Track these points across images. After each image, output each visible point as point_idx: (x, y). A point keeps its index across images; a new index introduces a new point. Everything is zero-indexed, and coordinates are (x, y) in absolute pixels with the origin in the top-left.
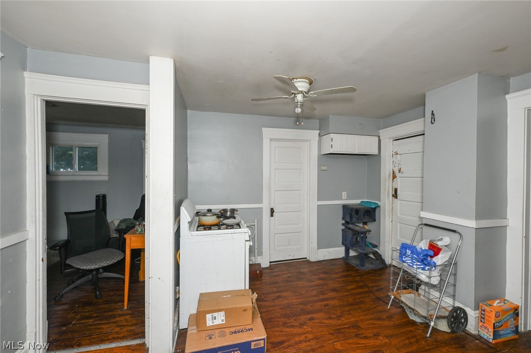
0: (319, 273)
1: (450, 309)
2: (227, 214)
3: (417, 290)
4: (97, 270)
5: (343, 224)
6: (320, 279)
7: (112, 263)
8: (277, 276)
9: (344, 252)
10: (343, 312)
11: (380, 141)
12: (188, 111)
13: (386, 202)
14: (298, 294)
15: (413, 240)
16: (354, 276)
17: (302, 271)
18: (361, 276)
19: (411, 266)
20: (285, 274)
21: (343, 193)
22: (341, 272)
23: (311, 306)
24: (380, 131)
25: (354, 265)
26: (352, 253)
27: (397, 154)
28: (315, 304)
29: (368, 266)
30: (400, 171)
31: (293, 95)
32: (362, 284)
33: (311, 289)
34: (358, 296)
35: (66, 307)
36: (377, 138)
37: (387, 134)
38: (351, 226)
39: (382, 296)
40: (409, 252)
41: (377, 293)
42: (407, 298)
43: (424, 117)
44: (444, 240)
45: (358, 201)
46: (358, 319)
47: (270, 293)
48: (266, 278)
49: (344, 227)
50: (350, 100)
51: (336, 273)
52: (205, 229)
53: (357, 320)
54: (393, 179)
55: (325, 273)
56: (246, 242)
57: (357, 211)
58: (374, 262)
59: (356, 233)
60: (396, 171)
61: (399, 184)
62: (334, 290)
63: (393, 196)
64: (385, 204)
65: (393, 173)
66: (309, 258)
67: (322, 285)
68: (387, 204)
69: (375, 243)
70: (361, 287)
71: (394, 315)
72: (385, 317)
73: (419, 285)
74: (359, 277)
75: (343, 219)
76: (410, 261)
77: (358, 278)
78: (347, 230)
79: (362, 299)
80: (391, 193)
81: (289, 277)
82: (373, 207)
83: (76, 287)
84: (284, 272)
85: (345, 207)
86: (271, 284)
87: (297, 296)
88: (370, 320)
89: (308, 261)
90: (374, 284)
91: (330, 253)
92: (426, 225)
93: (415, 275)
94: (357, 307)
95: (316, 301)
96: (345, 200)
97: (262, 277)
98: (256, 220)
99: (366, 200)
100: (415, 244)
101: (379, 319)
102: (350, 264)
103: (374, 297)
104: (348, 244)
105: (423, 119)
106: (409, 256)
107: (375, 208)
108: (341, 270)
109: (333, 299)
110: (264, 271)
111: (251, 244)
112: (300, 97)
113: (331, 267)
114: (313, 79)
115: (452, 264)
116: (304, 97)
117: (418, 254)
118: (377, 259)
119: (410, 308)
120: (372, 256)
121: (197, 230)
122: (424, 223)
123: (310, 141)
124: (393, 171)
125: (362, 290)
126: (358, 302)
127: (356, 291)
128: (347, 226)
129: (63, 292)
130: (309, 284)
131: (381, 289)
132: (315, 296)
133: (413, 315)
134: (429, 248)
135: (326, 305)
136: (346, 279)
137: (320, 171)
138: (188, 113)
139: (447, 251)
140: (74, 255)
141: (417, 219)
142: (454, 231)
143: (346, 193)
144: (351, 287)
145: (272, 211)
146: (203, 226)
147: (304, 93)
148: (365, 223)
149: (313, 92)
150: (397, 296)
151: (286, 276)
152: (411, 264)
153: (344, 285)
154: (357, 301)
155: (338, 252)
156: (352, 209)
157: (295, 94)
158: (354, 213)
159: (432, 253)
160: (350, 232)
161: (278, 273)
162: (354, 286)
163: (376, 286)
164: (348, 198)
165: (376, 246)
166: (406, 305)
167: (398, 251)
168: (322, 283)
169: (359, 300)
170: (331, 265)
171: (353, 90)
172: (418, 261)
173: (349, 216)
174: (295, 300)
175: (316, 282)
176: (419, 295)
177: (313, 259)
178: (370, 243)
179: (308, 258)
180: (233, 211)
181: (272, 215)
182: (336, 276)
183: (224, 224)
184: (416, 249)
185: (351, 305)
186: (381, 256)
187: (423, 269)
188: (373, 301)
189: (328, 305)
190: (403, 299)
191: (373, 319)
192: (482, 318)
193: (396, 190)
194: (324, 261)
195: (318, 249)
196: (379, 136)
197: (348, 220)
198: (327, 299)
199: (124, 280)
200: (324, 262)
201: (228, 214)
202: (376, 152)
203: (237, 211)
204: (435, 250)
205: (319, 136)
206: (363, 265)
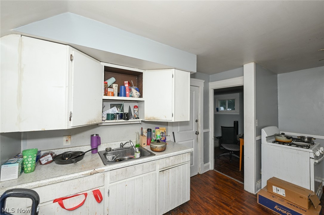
4: (231, 151)
7: (236, 150)
12: (278, 74)
35: (221, 161)
52: (279, 144)
56: (311, 159)
83: (223, 156)
129: (221, 155)
138: (278, 76)
140: (224, 143)
199: (239, 159)
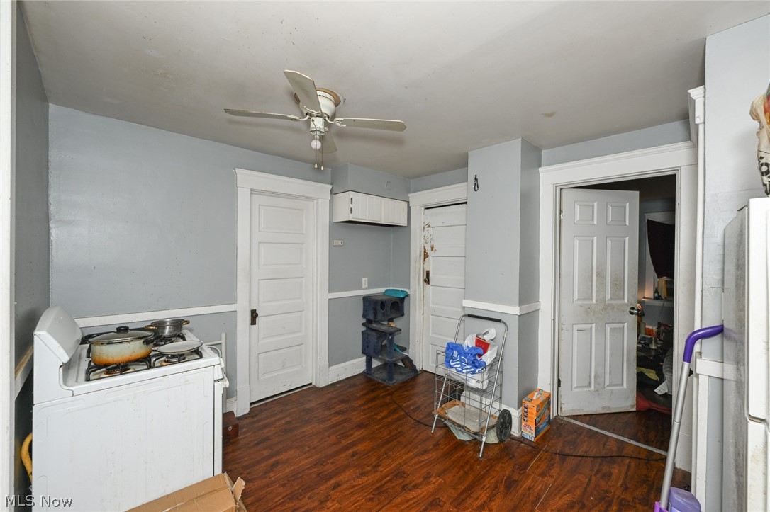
0: (335, 403)
1: (498, 415)
2: (164, 333)
3: (459, 399)
5: (363, 324)
6: (338, 413)
8: (266, 426)
9: (365, 364)
10: (379, 457)
11: (409, 208)
12: (51, 105)
13: (415, 289)
14: (307, 449)
15: (456, 338)
16: (383, 397)
17: (307, 406)
18: (391, 394)
19: (460, 371)
20: (280, 419)
21: (364, 279)
22: (364, 395)
23: (332, 463)
24: (410, 195)
25: (380, 381)
26: (376, 363)
27: (429, 227)
28: (337, 458)
29: (398, 378)
30: (432, 248)
31: (308, 116)
32: (395, 406)
33: (327, 434)
34: (394, 426)
36: (406, 204)
37: (419, 199)
38: (374, 326)
39: (421, 416)
40: (456, 353)
41: (415, 414)
42: (453, 413)
43: (467, 181)
44: (491, 332)
45: (382, 290)
46: (401, 461)
47: (258, 462)
48: (245, 437)
49: (364, 329)
50: (399, 142)
51: (359, 398)
52: (110, 374)
53: (399, 464)
54: (425, 259)
55: (342, 401)
56: (217, 384)
57: (383, 304)
58: (403, 372)
59: (382, 335)
60: (428, 248)
61: (431, 265)
62: (361, 426)
63: (425, 280)
64: (415, 291)
65: (425, 251)
66: (316, 383)
67: (343, 421)
68: (417, 292)
69: (402, 345)
70: (395, 411)
71: (439, 440)
72: (431, 447)
73: (461, 391)
74: (388, 397)
75: (364, 316)
76: (459, 366)
77: (388, 399)
78: (369, 332)
79: (399, 430)
80: (423, 276)
81: (289, 423)
82: (402, 296)
84: (278, 417)
85: (366, 299)
86: (257, 444)
87: (306, 453)
88: (414, 458)
89: (315, 387)
90: (409, 403)
91: (346, 369)
92: (470, 316)
93: (463, 381)
94: (394, 443)
95: (338, 453)
96: (366, 288)
97: (237, 435)
98: (223, 336)
99: (391, 288)
100: (459, 342)
101: (426, 452)
102: (374, 380)
103: (413, 422)
104: (369, 351)
105: (465, 184)
106: (456, 358)
107: (404, 298)
108: (365, 392)
109: (362, 440)
110: (241, 423)
111: (227, 384)
112: (318, 123)
113: (349, 390)
114: (341, 99)
115: (499, 360)
116: (326, 124)
117: (466, 354)
118: (406, 366)
119: (459, 426)
120: (401, 364)
121: (88, 379)
122: (467, 313)
123: (317, 199)
124: (425, 249)
125: (397, 415)
126: (395, 435)
127: (389, 419)
128: (370, 326)
130: (323, 426)
131: (419, 407)
132: (335, 444)
133: (460, 433)
134: (476, 345)
135: (353, 455)
136: (374, 403)
137: (332, 247)
138: (50, 111)
139: (494, 346)
141: (460, 310)
142: (499, 321)
143: (366, 279)
144: (382, 415)
145: (254, 315)
146: (105, 366)
147: (327, 118)
148: (391, 320)
149: (342, 119)
150: (442, 413)
151: (283, 422)
152: (460, 369)
153: (373, 413)
154: (393, 433)
155: (357, 365)
156: (376, 302)
157: (311, 115)
158: (379, 307)
159: (481, 351)
160: (374, 333)
161: (267, 421)
162: (385, 413)
163: (412, 405)
164: (370, 286)
165: (404, 349)
166: (454, 423)
167: (444, 354)
168: (342, 418)
169: (396, 432)
170: (350, 387)
171: (401, 127)
172: (468, 364)
173: (372, 312)
174: (306, 461)
175: (333, 420)
176: (463, 405)
177: (321, 383)
178: (398, 346)
179: (313, 384)
180: (178, 324)
181: (253, 322)
182: (359, 402)
183: (161, 355)
184: (463, 348)
185: (388, 442)
186: (411, 361)
187: (473, 373)
188: (413, 427)
189: (357, 454)
190: (450, 416)
191: (417, 455)
192: (524, 417)
193: (428, 273)
194: (338, 382)
195: (329, 366)
196: (408, 202)
197: (371, 317)
198: (353, 444)
200: (338, 385)
201: (167, 331)
202: (403, 222)
203: (187, 322)
204: (482, 345)
205: (331, 193)
206: (391, 378)
